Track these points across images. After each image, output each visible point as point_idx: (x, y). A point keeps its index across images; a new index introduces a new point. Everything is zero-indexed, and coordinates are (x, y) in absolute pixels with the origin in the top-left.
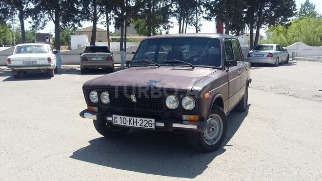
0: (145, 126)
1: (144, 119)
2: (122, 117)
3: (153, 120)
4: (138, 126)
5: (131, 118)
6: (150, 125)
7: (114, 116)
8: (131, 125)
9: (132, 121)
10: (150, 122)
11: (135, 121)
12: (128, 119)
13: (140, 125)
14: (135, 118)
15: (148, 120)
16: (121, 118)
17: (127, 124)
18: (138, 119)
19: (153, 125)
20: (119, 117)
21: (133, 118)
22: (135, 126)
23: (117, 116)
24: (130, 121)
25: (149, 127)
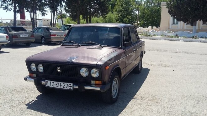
0: (66, 88)
1: (65, 83)
2: (52, 82)
3: (72, 84)
4: (62, 88)
5: (57, 82)
6: (70, 87)
7: (46, 81)
8: (57, 87)
9: (58, 84)
10: (70, 85)
11: (60, 84)
12: (55, 83)
13: (63, 87)
14: (60, 83)
15: (68, 84)
16: (50, 82)
17: (55, 86)
18: (62, 83)
19: (72, 87)
20: (49, 81)
21: (58, 82)
22: (60, 87)
23: (48, 81)
24: (56, 84)
25: (69, 89)
